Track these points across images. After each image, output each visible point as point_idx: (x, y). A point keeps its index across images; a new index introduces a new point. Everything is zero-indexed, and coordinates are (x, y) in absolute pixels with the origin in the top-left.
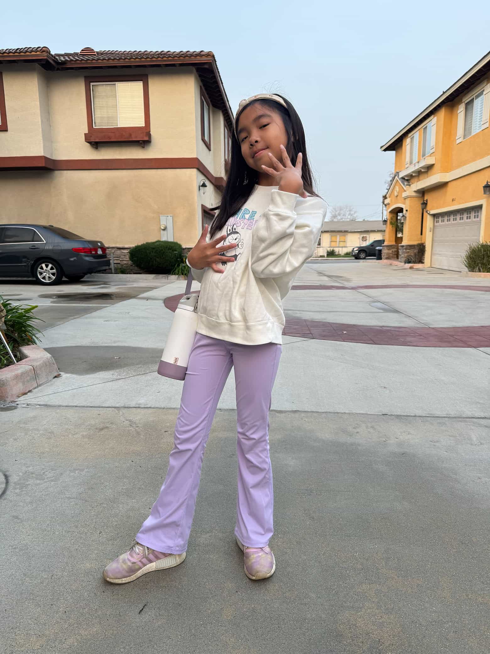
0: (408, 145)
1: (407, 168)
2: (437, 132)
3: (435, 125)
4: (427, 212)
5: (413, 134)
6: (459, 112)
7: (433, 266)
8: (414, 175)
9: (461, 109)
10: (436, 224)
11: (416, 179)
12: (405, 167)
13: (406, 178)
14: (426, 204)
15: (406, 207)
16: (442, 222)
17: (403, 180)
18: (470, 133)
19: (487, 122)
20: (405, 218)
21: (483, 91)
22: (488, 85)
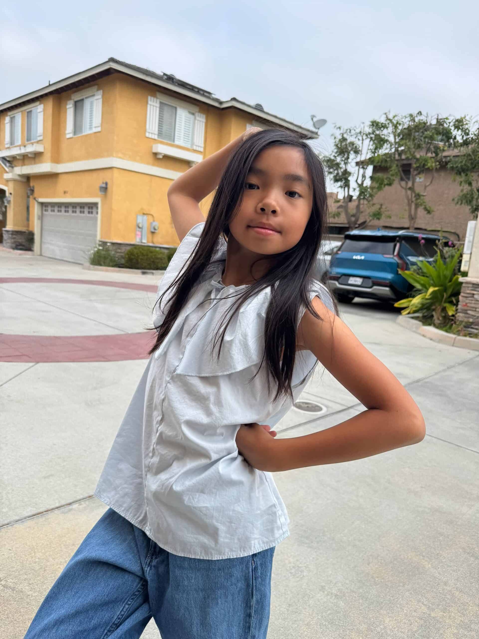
0: (7, 123)
1: (8, 148)
2: (45, 121)
3: (42, 113)
4: (35, 199)
5: (13, 114)
6: (68, 107)
7: (43, 254)
8: (18, 157)
9: (70, 105)
10: (44, 212)
11: (20, 162)
12: (5, 146)
13: (8, 159)
14: (32, 191)
15: (8, 190)
16: (52, 212)
17: (4, 161)
18: (81, 131)
19: (98, 127)
20: (9, 202)
21: (93, 95)
22: (99, 91)
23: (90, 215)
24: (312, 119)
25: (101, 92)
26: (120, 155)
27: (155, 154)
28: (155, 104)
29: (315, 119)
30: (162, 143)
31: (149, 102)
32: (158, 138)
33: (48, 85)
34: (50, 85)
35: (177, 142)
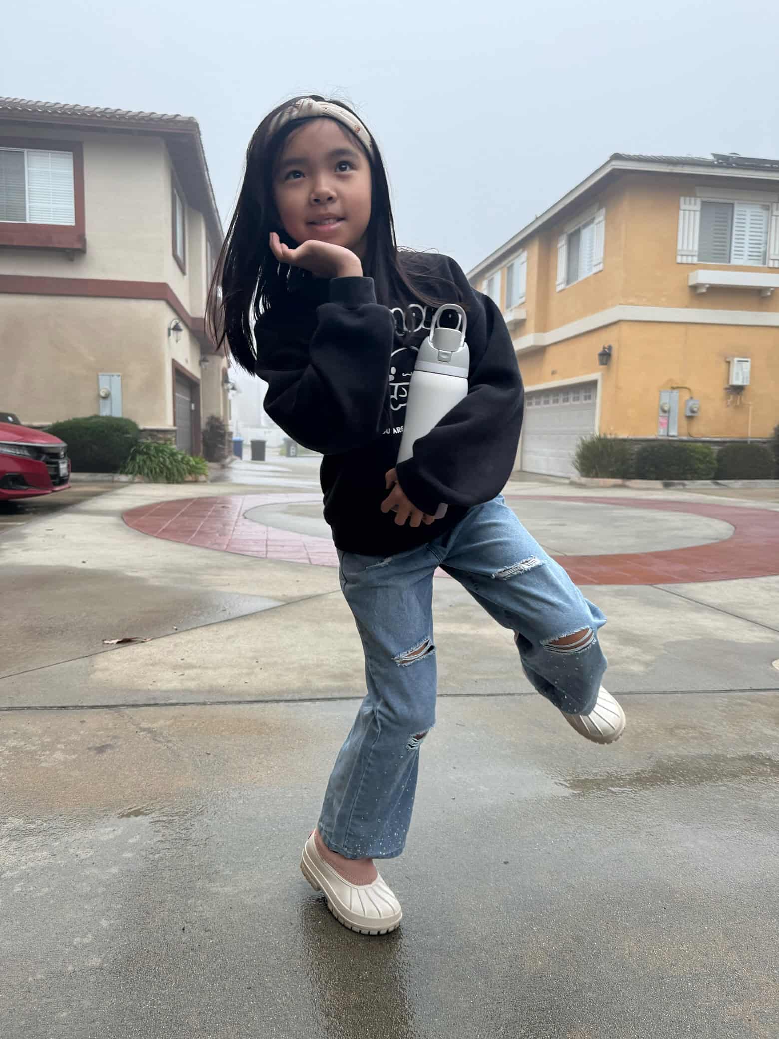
2: (528, 274)
3: (526, 264)
5: (493, 274)
6: (560, 245)
7: (525, 469)
9: (562, 241)
16: (536, 404)
18: (576, 277)
19: (600, 263)
21: (594, 219)
22: (601, 210)
23: (588, 401)
25: (604, 210)
26: (631, 301)
27: (694, 288)
28: (692, 207)
30: (706, 267)
31: (683, 207)
32: (699, 260)
33: (535, 218)
35: (734, 262)
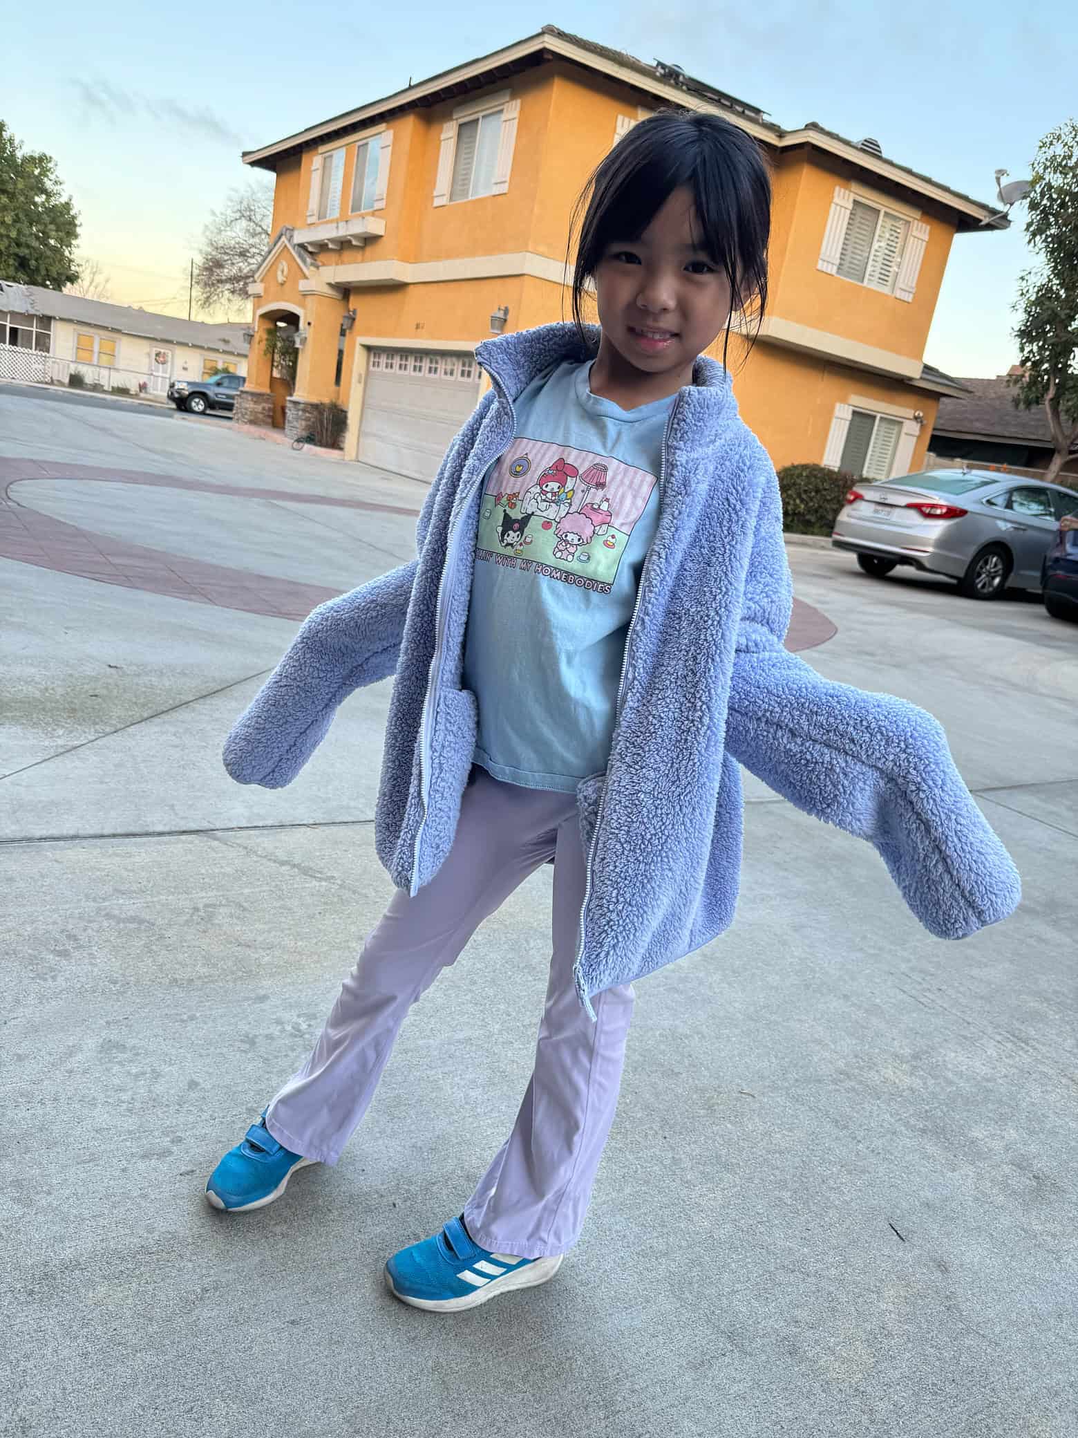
0: (314, 169)
1: (314, 224)
2: (392, 166)
3: (390, 148)
4: (355, 337)
5: (330, 150)
6: (443, 137)
7: (363, 459)
8: (331, 246)
9: (449, 131)
10: (371, 368)
11: (333, 257)
12: (306, 221)
13: (310, 249)
14: (352, 320)
15: (305, 314)
16: (387, 367)
17: (302, 252)
18: (465, 193)
19: (505, 182)
20: (304, 341)
21: (501, 111)
22: (514, 102)
23: (465, 379)
24: (998, 179)
25: (517, 103)
26: (542, 249)
29: (1005, 181)
31: (619, 130)
33: (407, 86)
34: (411, 88)
